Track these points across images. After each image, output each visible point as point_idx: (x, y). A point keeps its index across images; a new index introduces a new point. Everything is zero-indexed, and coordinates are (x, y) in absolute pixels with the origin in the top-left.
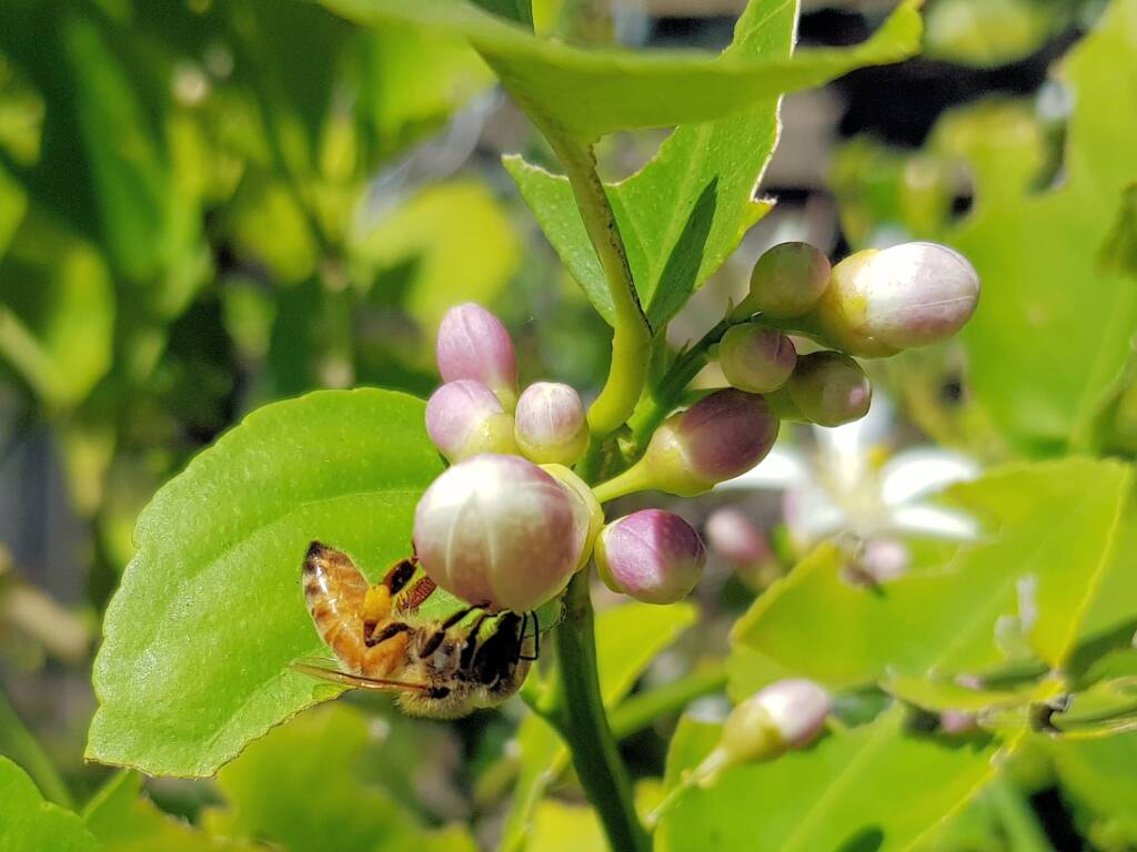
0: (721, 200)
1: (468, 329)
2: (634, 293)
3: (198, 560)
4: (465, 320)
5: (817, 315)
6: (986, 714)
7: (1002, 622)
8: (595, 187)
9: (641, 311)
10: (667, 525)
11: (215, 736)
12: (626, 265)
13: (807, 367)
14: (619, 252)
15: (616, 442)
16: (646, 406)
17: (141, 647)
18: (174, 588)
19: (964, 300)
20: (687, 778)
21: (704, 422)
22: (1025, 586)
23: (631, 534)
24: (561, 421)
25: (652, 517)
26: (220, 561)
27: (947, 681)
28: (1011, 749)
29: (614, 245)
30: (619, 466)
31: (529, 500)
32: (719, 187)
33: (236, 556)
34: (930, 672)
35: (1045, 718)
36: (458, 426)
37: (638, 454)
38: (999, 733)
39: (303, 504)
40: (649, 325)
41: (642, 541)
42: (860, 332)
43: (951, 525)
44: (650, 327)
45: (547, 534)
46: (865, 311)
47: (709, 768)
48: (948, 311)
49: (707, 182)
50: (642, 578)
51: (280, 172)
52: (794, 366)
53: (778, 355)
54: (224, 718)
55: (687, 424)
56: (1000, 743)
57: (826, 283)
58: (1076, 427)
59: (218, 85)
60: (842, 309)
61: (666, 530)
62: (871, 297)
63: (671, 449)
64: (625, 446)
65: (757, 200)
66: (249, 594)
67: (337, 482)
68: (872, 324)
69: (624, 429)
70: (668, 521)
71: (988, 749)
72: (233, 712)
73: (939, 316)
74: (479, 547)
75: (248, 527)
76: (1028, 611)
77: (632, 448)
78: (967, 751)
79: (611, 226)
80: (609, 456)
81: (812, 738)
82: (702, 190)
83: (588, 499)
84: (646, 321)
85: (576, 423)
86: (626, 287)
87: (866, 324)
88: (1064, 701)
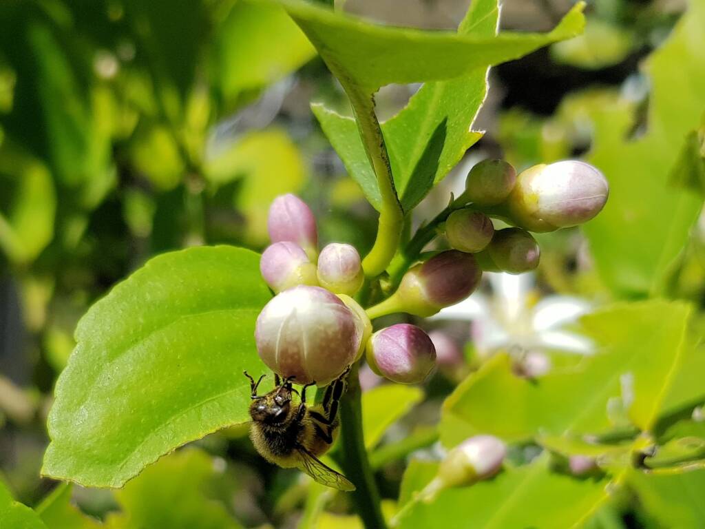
0: (449, 131)
1: (288, 209)
2: (394, 188)
3: (116, 350)
4: (286, 204)
5: (507, 205)
6: (602, 459)
7: (611, 402)
8: (373, 121)
9: (397, 199)
10: (413, 334)
11: (125, 461)
12: (390, 171)
13: (500, 238)
14: (386, 162)
15: (379, 283)
16: (398, 260)
17: (79, 404)
18: (100, 368)
19: (599, 197)
20: (416, 496)
21: (435, 270)
22: (626, 380)
23: (390, 339)
24: (347, 267)
25: (404, 329)
26: (130, 351)
27: (577, 439)
28: (618, 482)
29: (383, 158)
30: (380, 298)
31: (328, 315)
32: (448, 123)
33: (140, 349)
34: (566, 433)
35: (640, 461)
36: (281, 269)
37: (393, 290)
38: (610, 472)
39: (183, 317)
40: (402, 208)
41: (397, 343)
42: (534, 216)
43: (576, 343)
44: (403, 210)
45: (339, 336)
46: (537, 202)
47: (430, 491)
48: (589, 203)
49: (439, 121)
50: (396, 366)
51: (162, 119)
52: (492, 237)
53: (483, 228)
54: (130, 451)
55: (425, 271)
56: (610, 477)
57: (513, 184)
58: (654, 283)
59: (125, 66)
60: (523, 201)
61: (412, 336)
62: (541, 194)
63: (415, 286)
64: (385, 285)
65: (473, 131)
66: (147, 372)
67: (204, 303)
68: (542, 211)
69: (384, 275)
70: (413, 331)
71: (603, 481)
72: (136, 446)
73: (584, 206)
74: (297, 343)
75: (148, 330)
76: (628, 396)
77: (388, 286)
78: (589, 483)
79: (382, 146)
80: (374, 292)
81: (493, 474)
82: (435, 127)
83: (363, 316)
84: (401, 206)
85: (356, 270)
86: (389, 184)
87: (538, 211)
88: (653, 451)
